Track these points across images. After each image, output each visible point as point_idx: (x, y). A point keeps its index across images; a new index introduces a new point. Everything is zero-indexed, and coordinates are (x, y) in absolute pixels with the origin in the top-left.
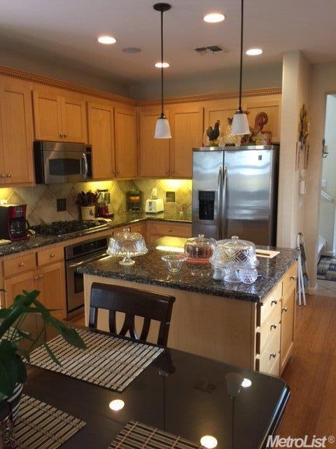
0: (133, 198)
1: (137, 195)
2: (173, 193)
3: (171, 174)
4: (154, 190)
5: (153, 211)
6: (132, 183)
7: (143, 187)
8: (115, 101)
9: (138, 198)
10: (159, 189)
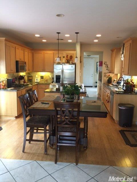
0: (30, 78)
1: (31, 77)
2: (43, 77)
3: (44, 71)
4: (36, 75)
5: (38, 82)
6: (29, 73)
7: (33, 74)
8: (29, 49)
9: (31, 78)
10: (38, 75)
